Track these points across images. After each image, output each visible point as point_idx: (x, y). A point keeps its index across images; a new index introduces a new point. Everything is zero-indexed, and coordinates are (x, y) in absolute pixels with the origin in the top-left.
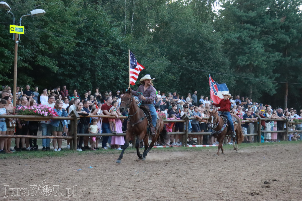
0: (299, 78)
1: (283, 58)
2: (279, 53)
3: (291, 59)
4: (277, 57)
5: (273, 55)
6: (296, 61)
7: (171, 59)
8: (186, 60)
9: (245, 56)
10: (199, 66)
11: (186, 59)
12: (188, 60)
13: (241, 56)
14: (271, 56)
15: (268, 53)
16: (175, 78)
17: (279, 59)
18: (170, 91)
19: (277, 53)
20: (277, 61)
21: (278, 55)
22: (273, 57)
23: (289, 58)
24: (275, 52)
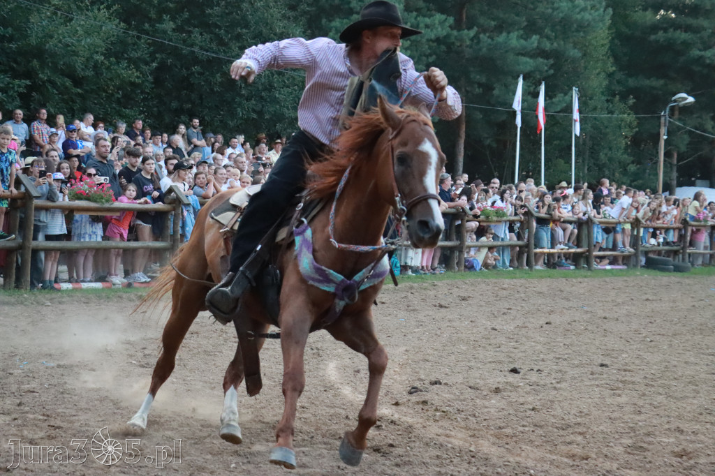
0: (496, 92)
1: (455, 33)
2: (443, 17)
3: (476, 37)
4: (440, 29)
5: (427, 20)
6: (489, 41)
7: (126, 16)
8: (172, 25)
9: (348, 19)
10: (214, 46)
11: (173, 19)
12: (179, 23)
13: (338, 20)
14: (422, 25)
15: (415, 14)
16: (138, 77)
17: (445, 33)
18: (123, 117)
19: (439, 17)
20: (438, 40)
21: (442, 23)
22: (427, 26)
23: (472, 33)
24: (433, 12)
